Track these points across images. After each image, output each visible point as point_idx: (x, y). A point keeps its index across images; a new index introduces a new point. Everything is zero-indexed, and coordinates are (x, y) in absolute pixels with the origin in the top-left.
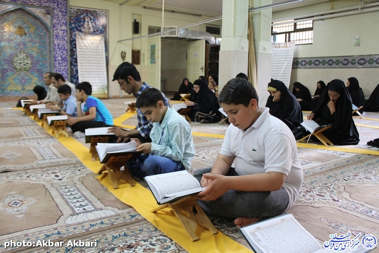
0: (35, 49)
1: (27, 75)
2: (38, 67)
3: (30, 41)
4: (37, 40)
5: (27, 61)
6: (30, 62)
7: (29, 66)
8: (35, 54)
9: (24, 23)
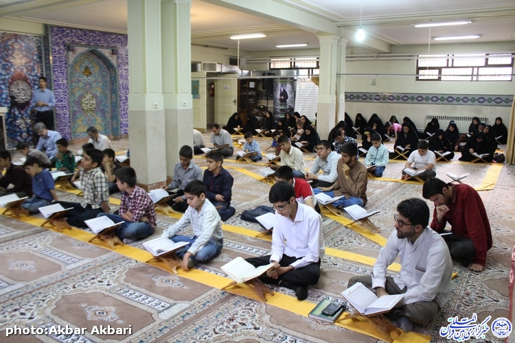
0: (99, 89)
1: (93, 116)
2: (101, 107)
3: (95, 82)
4: (100, 79)
5: (92, 102)
6: (94, 102)
7: (94, 106)
8: (98, 94)
9: (90, 63)
